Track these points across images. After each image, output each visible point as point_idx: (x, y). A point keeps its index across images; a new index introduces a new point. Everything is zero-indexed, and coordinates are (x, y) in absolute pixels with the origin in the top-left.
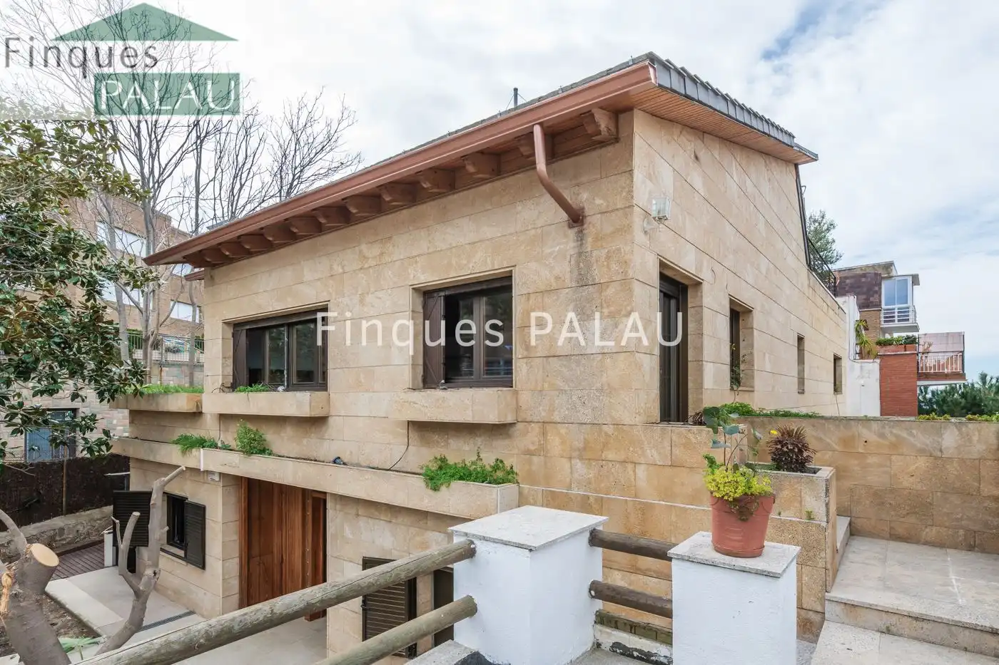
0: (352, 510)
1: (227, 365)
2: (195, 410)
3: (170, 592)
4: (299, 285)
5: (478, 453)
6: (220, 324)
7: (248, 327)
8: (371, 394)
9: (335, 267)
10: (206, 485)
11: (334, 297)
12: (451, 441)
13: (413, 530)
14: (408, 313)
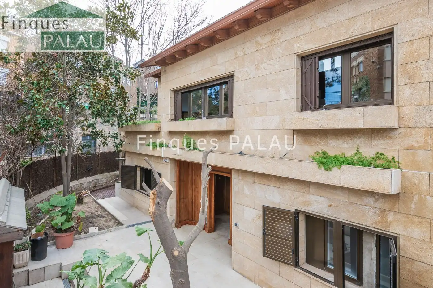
0: (250, 179)
1: (172, 110)
2: (157, 130)
3: (143, 210)
4: (214, 66)
5: (358, 149)
6: (170, 91)
7: (183, 91)
8: (264, 117)
9: (238, 53)
10: (162, 164)
11: (237, 69)
12: (330, 142)
13: (297, 194)
14: (293, 69)
